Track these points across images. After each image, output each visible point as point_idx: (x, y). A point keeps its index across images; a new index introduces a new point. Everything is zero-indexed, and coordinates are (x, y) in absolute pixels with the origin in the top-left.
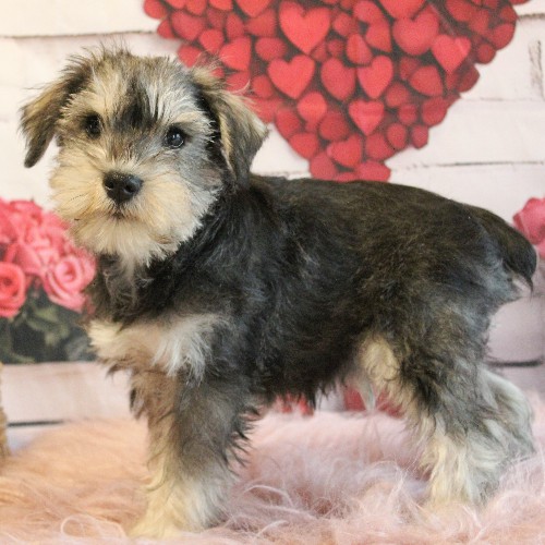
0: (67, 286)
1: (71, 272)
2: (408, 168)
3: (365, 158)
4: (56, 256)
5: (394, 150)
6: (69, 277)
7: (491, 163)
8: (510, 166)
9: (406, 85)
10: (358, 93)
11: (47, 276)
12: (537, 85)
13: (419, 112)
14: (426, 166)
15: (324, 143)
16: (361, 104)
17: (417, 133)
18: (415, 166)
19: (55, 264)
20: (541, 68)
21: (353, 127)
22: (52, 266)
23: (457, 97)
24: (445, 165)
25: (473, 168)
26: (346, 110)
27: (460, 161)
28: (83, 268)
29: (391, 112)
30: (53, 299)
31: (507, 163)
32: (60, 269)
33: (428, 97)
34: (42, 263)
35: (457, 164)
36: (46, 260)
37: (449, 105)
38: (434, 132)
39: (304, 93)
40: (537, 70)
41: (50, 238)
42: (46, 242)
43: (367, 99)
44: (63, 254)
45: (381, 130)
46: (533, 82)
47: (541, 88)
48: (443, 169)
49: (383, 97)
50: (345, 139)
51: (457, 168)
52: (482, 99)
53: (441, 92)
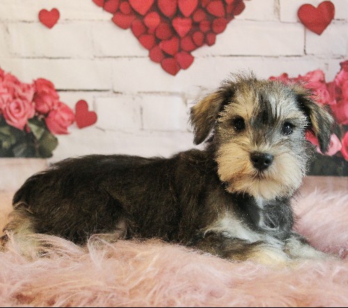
0: (16, 115)
1: (18, 107)
2: (204, 57)
3: (180, 50)
4: (11, 99)
5: (197, 47)
6: (17, 111)
7: (249, 56)
8: (260, 58)
9: (205, 10)
10: (178, 13)
11: (5, 109)
12: (276, 13)
13: (211, 26)
14: (213, 56)
15: (158, 41)
16: (179, 20)
17: (209, 37)
18: (208, 56)
19: (10, 103)
20: (279, 4)
21: (174, 33)
22: (8, 104)
23: (232, 18)
24: (224, 56)
25: (239, 58)
26: (171, 23)
27: (233, 54)
28: (24, 106)
29: (196, 25)
30: (8, 122)
31: (259, 56)
32: (13, 106)
33: (216, 17)
34: (3, 102)
35: (231, 56)
36: (5, 101)
37: (228, 22)
38: (219, 37)
39: (148, 12)
40: (277, 4)
41: (8, 89)
42: (6, 90)
43: (183, 17)
44: (14, 98)
45: (190, 34)
46: (275, 11)
47: (279, 15)
48: (223, 58)
49: (192, 16)
50: (170, 39)
51: (230, 58)
52: (246, 20)
53: (223, 14)
